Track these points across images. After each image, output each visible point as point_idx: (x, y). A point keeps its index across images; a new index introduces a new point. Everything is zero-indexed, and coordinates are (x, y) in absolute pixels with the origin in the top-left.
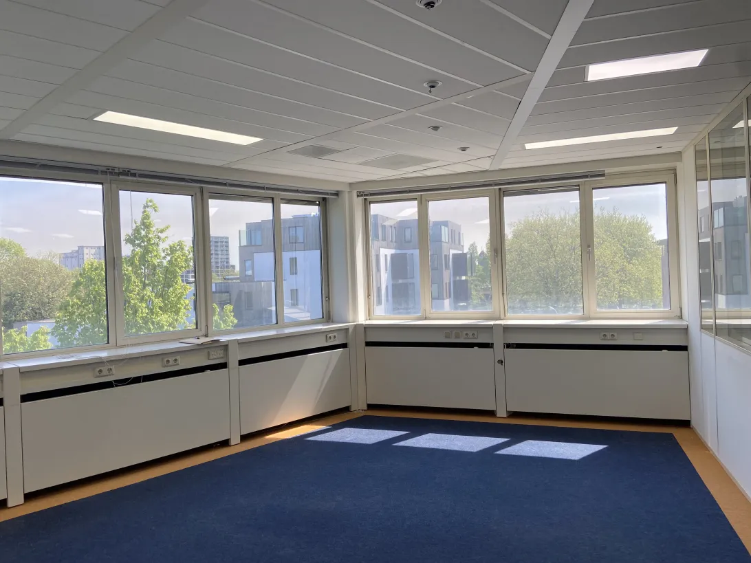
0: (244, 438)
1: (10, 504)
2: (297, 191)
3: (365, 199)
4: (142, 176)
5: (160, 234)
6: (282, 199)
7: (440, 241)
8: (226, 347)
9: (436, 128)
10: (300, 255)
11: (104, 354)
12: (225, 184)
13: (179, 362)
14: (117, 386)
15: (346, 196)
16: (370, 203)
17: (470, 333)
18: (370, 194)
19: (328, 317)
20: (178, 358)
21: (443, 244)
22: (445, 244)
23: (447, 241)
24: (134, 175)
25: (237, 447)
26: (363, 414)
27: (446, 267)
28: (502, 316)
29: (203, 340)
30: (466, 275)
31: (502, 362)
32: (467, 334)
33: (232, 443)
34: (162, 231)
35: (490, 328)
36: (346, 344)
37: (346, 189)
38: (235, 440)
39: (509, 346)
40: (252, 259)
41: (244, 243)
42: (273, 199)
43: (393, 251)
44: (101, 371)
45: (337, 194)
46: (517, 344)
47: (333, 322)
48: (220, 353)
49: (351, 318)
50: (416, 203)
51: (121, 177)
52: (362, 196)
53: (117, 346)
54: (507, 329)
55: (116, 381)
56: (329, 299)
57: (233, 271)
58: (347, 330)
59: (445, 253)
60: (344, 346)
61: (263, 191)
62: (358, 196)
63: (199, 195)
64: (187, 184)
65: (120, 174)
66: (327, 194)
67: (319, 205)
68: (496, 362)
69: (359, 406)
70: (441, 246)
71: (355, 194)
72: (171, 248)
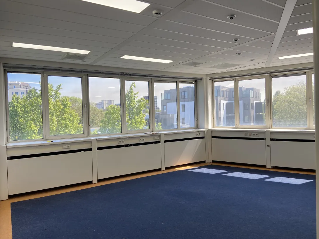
0: (166, 169)
1: (93, 183)
2: (186, 78)
3: (212, 81)
4: (133, 75)
5: (135, 95)
6: (180, 82)
7: (250, 97)
8: (160, 136)
9: (239, 54)
10: (186, 103)
11: (120, 136)
12: (160, 77)
13: (144, 140)
14: (125, 147)
15: (205, 79)
16: (214, 82)
17: (256, 134)
18: (214, 79)
19: (197, 127)
20: (144, 138)
21: (251, 98)
22: (252, 98)
23: (253, 97)
24: (130, 75)
25: (164, 171)
26: (210, 164)
27: (252, 109)
28: (270, 127)
29: (152, 133)
30: (262, 112)
31: (269, 146)
32: (254, 134)
33: (162, 170)
34: (136, 94)
35: (264, 132)
36: (204, 137)
37: (204, 77)
38: (163, 169)
39: (272, 140)
40: (166, 105)
41: (163, 98)
42: (176, 81)
43: (227, 102)
44: (120, 141)
45: (201, 79)
46: (276, 139)
47: (199, 129)
48: (158, 138)
49: (206, 127)
50: (233, 81)
51: (126, 76)
52: (211, 79)
53: (124, 134)
54: (271, 133)
55: (125, 145)
56: (197, 120)
57: (159, 110)
58: (204, 131)
59: (251, 102)
60: (203, 138)
61: (173, 79)
62: (209, 79)
63: (150, 81)
64: (147, 77)
65: (125, 75)
66: (197, 79)
67: (194, 83)
68: (267, 146)
69: (209, 161)
70: (250, 99)
71: (208, 78)
72: (139, 101)
